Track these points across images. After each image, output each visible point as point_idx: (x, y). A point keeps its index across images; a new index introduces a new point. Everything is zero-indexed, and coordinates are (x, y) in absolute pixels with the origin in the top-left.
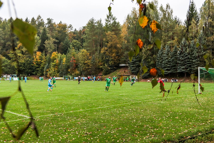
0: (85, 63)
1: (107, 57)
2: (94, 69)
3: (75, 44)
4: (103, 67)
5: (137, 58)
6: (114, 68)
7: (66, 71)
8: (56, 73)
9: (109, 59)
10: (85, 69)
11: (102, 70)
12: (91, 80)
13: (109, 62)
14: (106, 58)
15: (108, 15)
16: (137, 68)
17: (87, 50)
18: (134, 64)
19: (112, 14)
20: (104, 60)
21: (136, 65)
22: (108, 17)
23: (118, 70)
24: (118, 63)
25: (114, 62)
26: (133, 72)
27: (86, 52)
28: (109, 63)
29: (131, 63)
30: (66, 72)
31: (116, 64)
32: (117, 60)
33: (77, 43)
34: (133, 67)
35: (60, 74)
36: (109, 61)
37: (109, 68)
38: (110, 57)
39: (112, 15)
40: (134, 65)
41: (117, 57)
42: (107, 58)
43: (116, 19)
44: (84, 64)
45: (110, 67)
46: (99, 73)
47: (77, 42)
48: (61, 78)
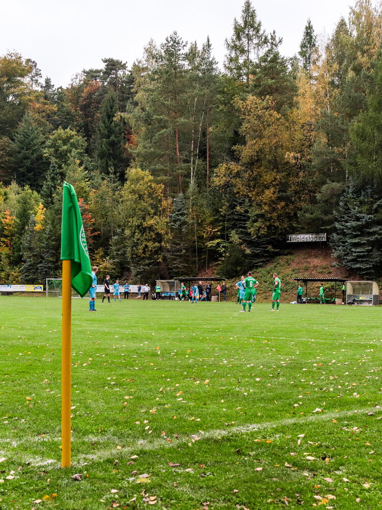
0: (145, 229)
1: (240, 204)
2: (184, 251)
3: (65, 147)
4: (218, 244)
5: (376, 211)
6: (268, 252)
7: (51, 259)
8: (7, 269)
9: (247, 212)
10: (144, 252)
11: (214, 255)
12: (170, 298)
13: (248, 224)
14: (233, 207)
15: (241, 22)
16: (375, 250)
17: (154, 173)
18: (363, 234)
19: (257, 20)
20: (221, 216)
21: (372, 238)
22: (239, 31)
23: (282, 260)
24: (285, 229)
25: (268, 224)
26: (358, 266)
27: (150, 181)
28: (245, 228)
29: (349, 231)
30: (51, 262)
31: (274, 234)
32: (279, 216)
33: (72, 141)
34: (356, 245)
35: (28, 270)
36: (245, 221)
37: (248, 251)
38: (251, 206)
39: (256, 25)
40: (364, 240)
41: (283, 204)
42: (238, 208)
43: (277, 40)
44: (142, 229)
45: (250, 244)
46: (202, 267)
47: (71, 137)
48: (30, 288)
